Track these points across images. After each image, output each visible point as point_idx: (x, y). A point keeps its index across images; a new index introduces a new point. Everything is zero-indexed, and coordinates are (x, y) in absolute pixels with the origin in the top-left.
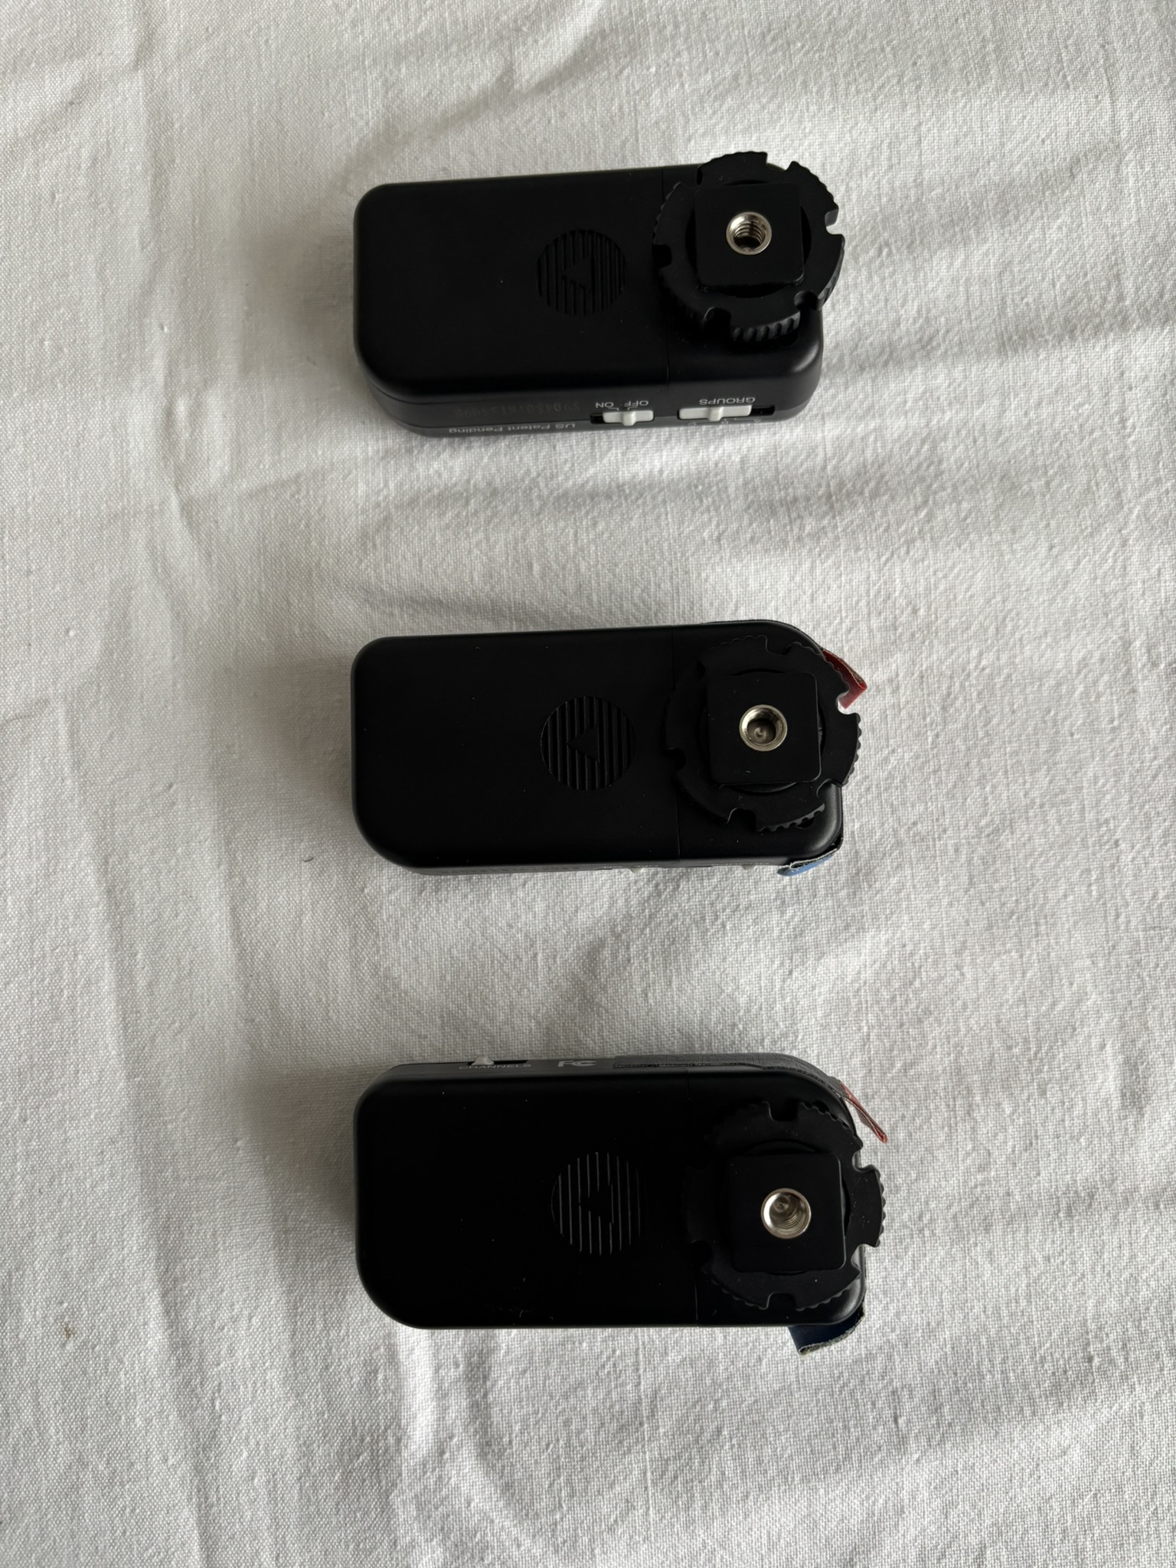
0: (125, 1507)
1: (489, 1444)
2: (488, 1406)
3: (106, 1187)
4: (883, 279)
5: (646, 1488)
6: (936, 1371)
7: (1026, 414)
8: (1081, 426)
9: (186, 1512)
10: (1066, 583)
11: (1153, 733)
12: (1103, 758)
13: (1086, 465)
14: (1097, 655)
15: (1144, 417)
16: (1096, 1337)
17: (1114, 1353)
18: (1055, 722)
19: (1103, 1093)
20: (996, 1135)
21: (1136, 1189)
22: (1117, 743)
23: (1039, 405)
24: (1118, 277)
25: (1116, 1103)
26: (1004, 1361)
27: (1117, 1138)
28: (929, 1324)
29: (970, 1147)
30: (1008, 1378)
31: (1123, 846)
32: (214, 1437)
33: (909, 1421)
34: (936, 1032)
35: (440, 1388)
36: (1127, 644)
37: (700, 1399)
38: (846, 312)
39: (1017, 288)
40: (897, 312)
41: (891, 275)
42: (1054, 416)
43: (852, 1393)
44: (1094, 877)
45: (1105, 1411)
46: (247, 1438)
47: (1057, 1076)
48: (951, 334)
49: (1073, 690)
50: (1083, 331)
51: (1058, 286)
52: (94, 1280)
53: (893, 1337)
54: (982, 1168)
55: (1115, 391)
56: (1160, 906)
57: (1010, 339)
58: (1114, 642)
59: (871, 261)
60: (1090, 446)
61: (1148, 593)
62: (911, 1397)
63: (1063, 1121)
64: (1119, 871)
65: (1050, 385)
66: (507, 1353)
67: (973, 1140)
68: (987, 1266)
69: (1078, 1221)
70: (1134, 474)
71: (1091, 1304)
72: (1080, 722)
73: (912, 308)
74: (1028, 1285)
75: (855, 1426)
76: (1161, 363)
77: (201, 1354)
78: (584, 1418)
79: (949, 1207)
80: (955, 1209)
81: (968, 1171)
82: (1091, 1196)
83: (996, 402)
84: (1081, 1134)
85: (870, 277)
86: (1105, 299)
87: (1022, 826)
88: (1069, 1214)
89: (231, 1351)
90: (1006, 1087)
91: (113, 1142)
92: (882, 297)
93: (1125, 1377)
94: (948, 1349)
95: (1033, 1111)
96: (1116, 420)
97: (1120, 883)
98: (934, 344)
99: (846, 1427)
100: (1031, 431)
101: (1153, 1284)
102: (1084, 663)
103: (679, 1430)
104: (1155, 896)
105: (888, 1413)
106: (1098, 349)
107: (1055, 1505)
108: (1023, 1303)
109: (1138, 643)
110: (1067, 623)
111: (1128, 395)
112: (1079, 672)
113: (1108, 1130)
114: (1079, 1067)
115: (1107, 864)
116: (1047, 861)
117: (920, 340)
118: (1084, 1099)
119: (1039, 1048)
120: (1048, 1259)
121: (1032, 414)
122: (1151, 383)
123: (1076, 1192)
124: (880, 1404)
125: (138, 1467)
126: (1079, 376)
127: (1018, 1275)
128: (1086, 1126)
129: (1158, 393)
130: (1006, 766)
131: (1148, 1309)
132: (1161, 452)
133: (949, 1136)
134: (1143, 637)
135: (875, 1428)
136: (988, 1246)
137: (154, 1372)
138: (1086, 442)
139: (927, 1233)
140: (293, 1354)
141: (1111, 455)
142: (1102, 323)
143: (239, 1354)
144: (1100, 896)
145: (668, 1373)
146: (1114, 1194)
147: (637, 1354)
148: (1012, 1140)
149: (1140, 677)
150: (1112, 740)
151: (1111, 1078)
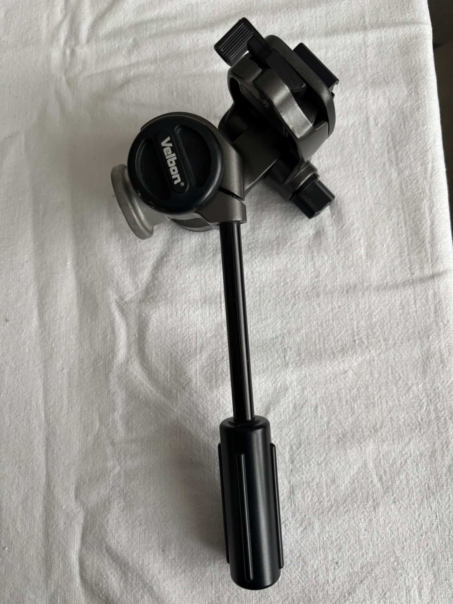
0: (19, 378)
1: (144, 360)
2: (144, 348)
3: (23, 276)
4: (289, 16)
5: (197, 375)
6: (300, 343)
7: (334, 54)
8: (352, 58)
9: (39, 381)
10: (347, 100)
11: (376, 146)
12: (359, 153)
13: (354, 68)
14: (357, 122)
15: (373, 55)
16: (357, 334)
17: (364, 339)
18: (343, 142)
19: (360, 254)
20: (322, 266)
21: (371, 285)
22: (364, 148)
23: (338, 51)
24: (364, 17)
25: (364, 258)
26: (324, 340)
27: (364, 268)
28: (297, 328)
29: (313, 270)
30: (325, 346)
31: (366, 179)
32: (52, 355)
33: (289, 358)
34: (302, 234)
35: (129, 342)
36: (368, 119)
37: (217, 348)
38: (277, 24)
39: (332, 19)
40: (293, 25)
41: (292, 14)
42: (343, 55)
43: (270, 349)
44: (357, 187)
45: (360, 358)
46: (62, 356)
47: (343, 248)
48: (310, 31)
49: (350, 132)
50: (352, 31)
51: (345, 19)
52: (17, 304)
53: (285, 331)
54: (316, 277)
55: (363, 47)
56: (379, 197)
57: (329, 32)
58: (363, 118)
59: (285, 11)
60: (355, 63)
61: (375, 103)
62: (291, 350)
63: (345, 262)
64: (365, 186)
65: (342, 45)
66: (152, 332)
67: (314, 268)
68: (318, 309)
69: (350, 295)
70: (370, 71)
71: (355, 323)
72: (351, 142)
73: (298, 24)
74: (333, 316)
75: (270, 359)
76: (377, 39)
77: (49, 329)
78: (177, 353)
79: (305, 289)
80: (307, 290)
81: (312, 278)
82: (355, 287)
83: (324, 50)
84: (351, 267)
85: (284, 15)
86: (359, 23)
87: (332, 172)
88: (347, 292)
89: (59, 328)
90: (326, 251)
91: (27, 262)
92: (288, 20)
93: (367, 347)
94: (304, 336)
95: (335, 259)
96: (364, 55)
97: (366, 190)
98: (305, 33)
99: (267, 359)
100: (336, 59)
101: (377, 317)
102: (353, 124)
103: (210, 357)
104: (377, 194)
105: (282, 355)
106: (357, 35)
107: (343, 392)
108: (331, 322)
109: (371, 118)
110: (347, 112)
111: (368, 49)
112: (351, 127)
113: (361, 265)
114: (351, 245)
115: (361, 184)
116: (341, 182)
117: (300, 33)
118: (353, 256)
119: (337, 240)
120: (339, 307)
121: (336, 54)
122: (375, 45)
123: (350, 285)
124: (279, 352)
125: (25, 365)
126: (351, 43)
127: (329, 312)
128: (353, 264)
129: (377, 48)
130: (326, 155)
131: (376, 325)
132: (378, 65)
133: (306, 266)
134: (373, 116)
135: (277, 359)
136: (318, 302)
137: (34, 334)
138: (354, 62)
139: (297, 297)
140: (80, 330)
141: (362, 66)
142: (358, 29)
143: (62, 329)
144: (359, 194)
145: (207, 340)
146: (363, 286)
147: (197, 333)
148: (327, 268)
149: (372, 129)
150: (363, 148)
151: (362, 250)
